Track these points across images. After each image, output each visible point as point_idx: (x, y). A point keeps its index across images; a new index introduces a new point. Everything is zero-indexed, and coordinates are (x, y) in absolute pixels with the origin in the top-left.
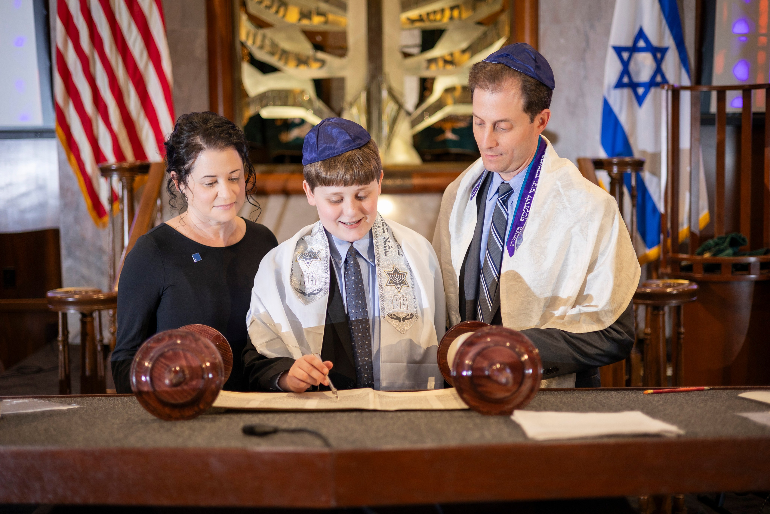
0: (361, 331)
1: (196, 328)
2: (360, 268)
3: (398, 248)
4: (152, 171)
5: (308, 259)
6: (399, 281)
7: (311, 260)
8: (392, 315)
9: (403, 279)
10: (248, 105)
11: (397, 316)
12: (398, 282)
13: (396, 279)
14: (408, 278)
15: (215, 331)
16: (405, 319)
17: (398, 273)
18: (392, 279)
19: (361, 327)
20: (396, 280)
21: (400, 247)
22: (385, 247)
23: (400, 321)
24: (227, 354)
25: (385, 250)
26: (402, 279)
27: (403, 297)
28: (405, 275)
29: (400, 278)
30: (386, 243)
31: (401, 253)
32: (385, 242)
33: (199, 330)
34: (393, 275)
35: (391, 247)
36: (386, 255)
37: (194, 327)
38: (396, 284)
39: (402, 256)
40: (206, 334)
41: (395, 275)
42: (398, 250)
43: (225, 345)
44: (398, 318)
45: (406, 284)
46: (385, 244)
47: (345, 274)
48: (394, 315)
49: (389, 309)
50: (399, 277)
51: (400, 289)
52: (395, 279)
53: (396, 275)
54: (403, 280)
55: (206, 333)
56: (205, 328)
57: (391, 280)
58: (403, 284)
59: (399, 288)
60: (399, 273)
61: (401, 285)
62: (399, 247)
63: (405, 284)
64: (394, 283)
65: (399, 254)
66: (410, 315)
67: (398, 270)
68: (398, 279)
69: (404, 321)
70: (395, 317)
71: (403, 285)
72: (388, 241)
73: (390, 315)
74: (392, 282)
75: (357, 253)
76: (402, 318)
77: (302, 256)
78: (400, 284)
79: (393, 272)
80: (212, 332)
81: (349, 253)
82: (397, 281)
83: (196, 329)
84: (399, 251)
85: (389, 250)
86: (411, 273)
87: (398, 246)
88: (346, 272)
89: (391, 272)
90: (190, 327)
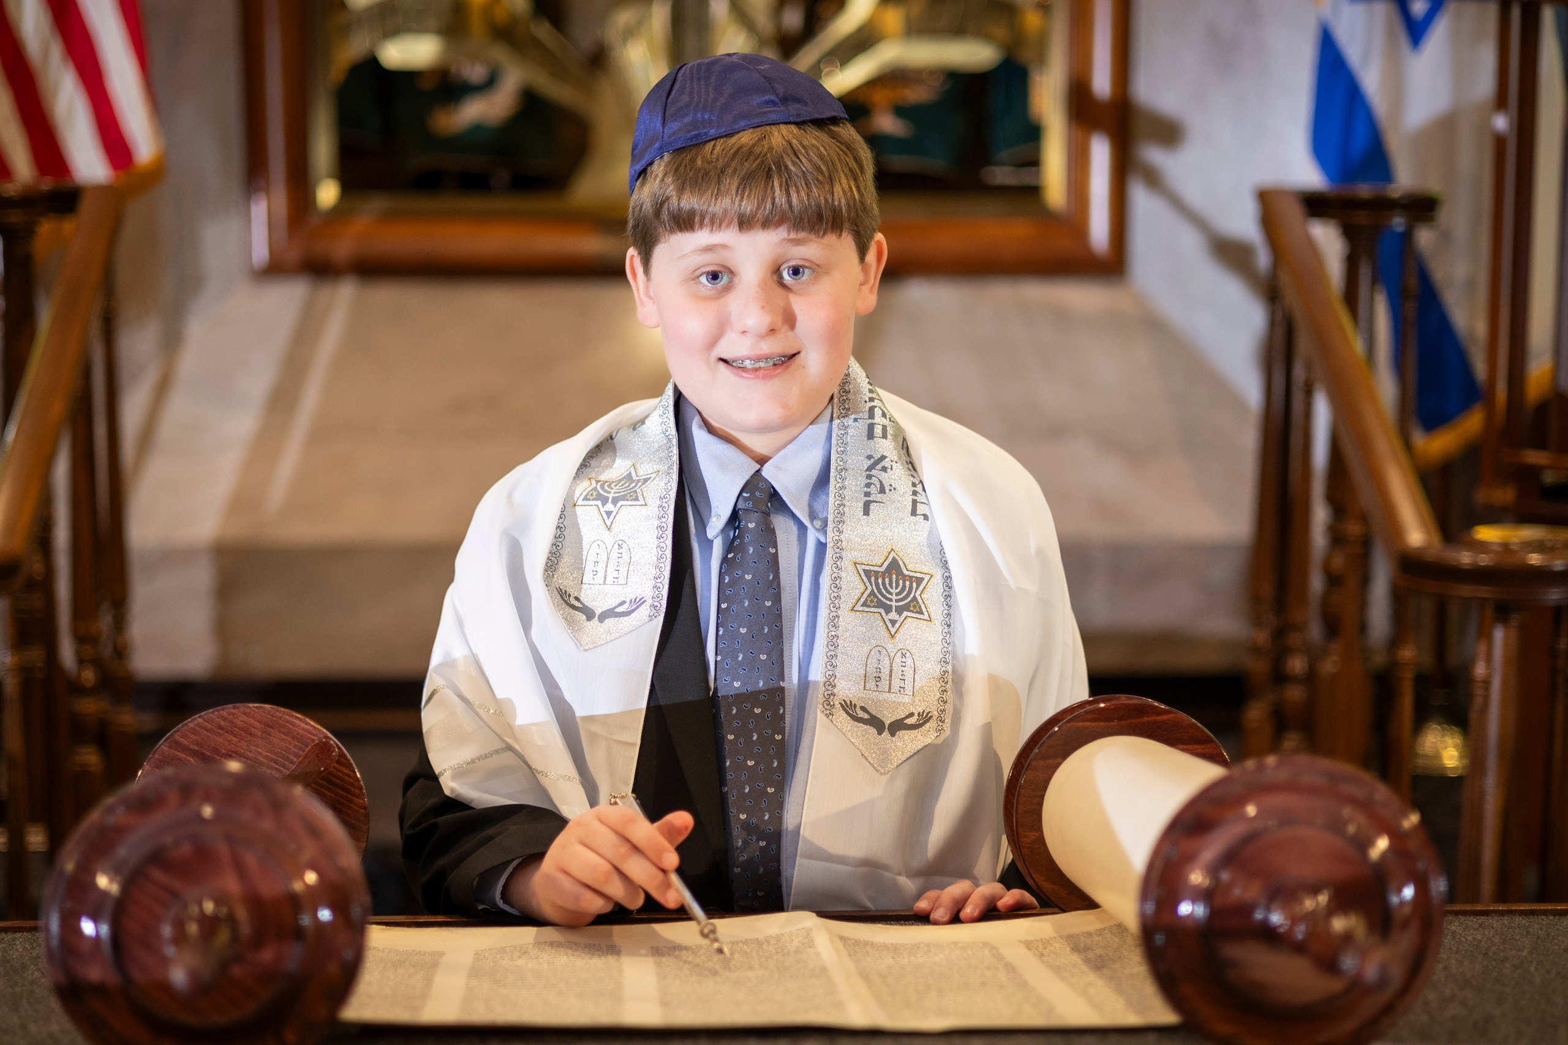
0: (755, 750)
1: (253, 718)
2: (775, 546)
3: (915, 493)
4: (87, 208)
5: (610, 501)
6: (897, 601)
7: (619, 504)
8: (858, 709)
9: (914, 596)
10: (346, 30)
11: (874, 713)
12: (894, 604)
13: (891, 594)
14: (931, 596)
15: (312, 726)
16: (897, 726)
17: (899, 572)
18: (876, 591)
19: (755, 738)
20: (890, 596)
21: (924, 490)
22: (868, 485)
23: (880, 733)
24: (351, 801)
25: (867, 494)
26: (912, 596)
27: (904, 655)
28: (924, 584)
29: (905, 592)
30: (874, 472)
31: (921, 509)
32: (870, 469)
33: (260, 722)
34: (880, 581)
35: (887, 489)
36: (866, 512)
37: (245, 713)
38: (888, 609)
39: (926, 517)
40: (283, 737)
41: (887, 581)
42: (916, 498)
43: (344, 774)
44: (876, 723)
45: (921, 613)
46: (869, 477)
47: (724, 560)
48: (863, 709)
49: (847, 689)
50: (899, 589)
51: (897, 625)
52: (887, 595)
53: (894, 580)
54: (915, 598)
55: (284, 734)
56: (281, 718)
57: (872, 593)
58: (912, 611)
59: (893, 622)
60: (906, 572)
61: (905, 614)
62: (919, 488)
63: (917, 612)
64: (880, 605)
65: (914, 513)
66: (916, 717)
67: (901, 563)
68: (897, 594)
69: (893, 735)
70: (866, 716)
71: (910, 614)
72: (879, 467)
73: (848, 708)
74: (875, 601)
75: (774, 495)
76: (887, 723)
77: (595, 489)
78: (900, 610)
79: (882, 569)
80: (303, 729)
81: (745, 495)
82: (891, 600)
83: (252, 721)
84: (915, 502)
85: (880, 497)
86: (948, 579)
87: (914, 485)
88: (730, 556)
89: (876, 569)
90: (233, 714)
